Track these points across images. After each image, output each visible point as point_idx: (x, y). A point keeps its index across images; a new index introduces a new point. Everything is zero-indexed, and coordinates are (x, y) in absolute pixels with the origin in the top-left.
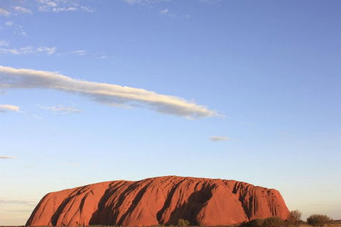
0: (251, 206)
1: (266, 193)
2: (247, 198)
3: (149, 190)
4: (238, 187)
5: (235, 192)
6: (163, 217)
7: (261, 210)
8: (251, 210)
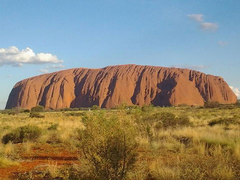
0: (207, 92)
1: (217, 81)
2: (203, 85)
3: (119, 78)
4: (193, 75)
5: (191, 79)
6: (137, 100)
7: (216, 95)
8: (207, 95)
